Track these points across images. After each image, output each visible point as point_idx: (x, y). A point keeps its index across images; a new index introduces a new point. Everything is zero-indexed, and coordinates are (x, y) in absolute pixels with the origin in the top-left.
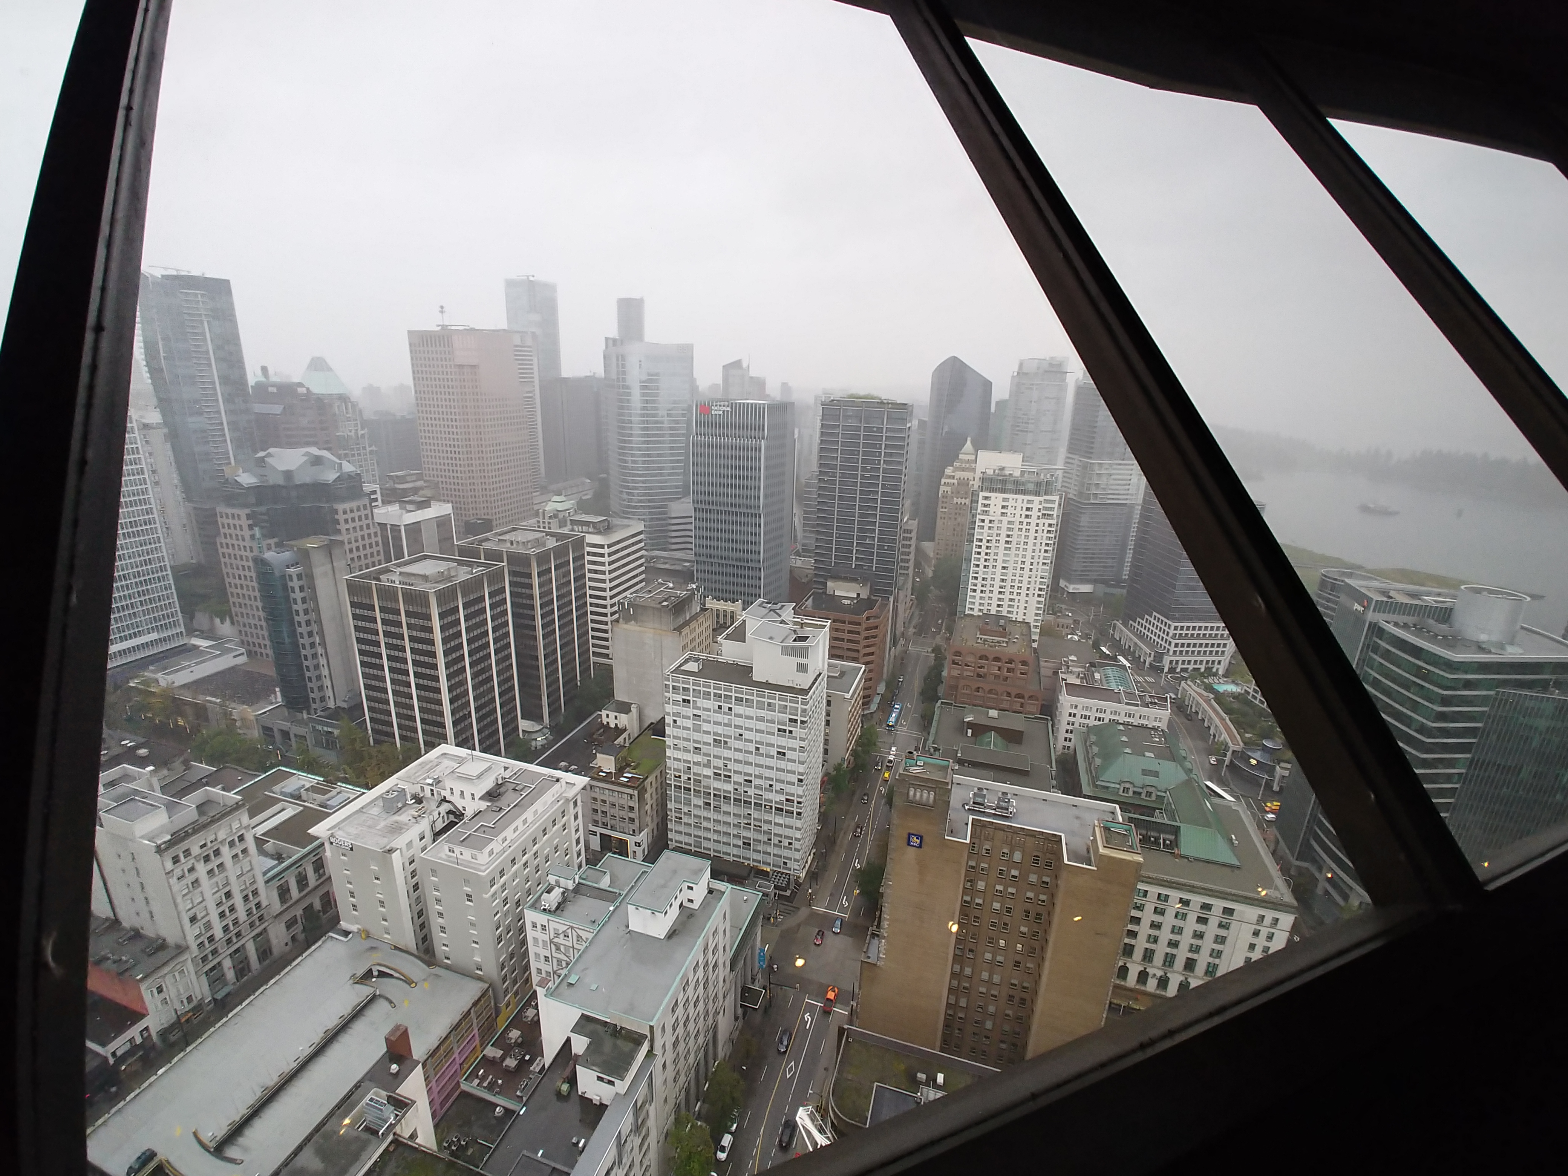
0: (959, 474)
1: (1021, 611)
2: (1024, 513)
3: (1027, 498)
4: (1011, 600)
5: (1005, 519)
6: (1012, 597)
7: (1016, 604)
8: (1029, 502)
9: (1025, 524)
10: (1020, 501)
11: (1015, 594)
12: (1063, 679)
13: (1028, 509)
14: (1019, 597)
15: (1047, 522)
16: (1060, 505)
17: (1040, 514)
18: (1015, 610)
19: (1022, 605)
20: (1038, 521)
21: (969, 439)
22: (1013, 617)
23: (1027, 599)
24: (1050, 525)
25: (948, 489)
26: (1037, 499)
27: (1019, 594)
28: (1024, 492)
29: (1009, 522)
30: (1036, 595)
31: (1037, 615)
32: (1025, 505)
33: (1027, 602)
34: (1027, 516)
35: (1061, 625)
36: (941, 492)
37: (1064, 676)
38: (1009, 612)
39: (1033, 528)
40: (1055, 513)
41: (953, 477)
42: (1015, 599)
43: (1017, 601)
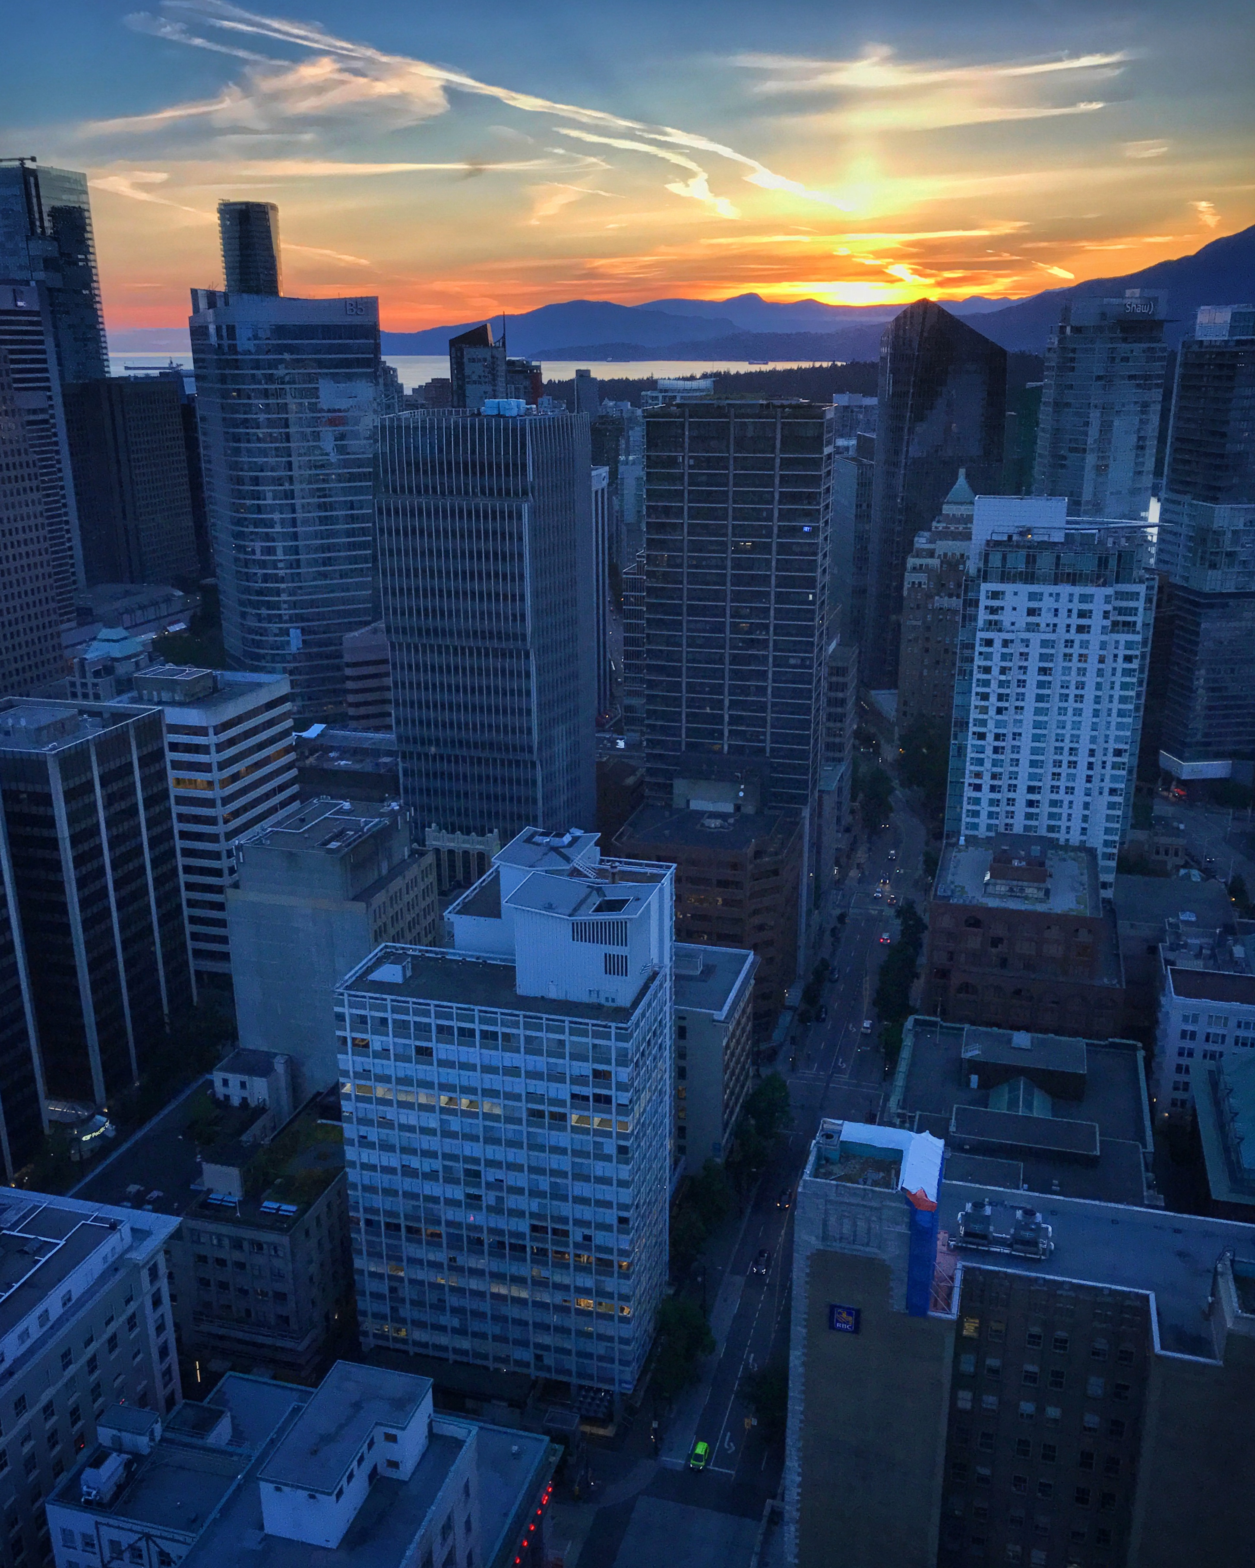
0: (944, 547)
1: (1076, 824)
2: (1075, 621)
3: (1078, 590)
4: (1054, 803)
5: (1035, 638)
6: (1055, 797)
7: (1064, 811)
8: (1084, 598)
10: (1064, 598)
11: (1062, 790)
12: (1168, 962)
13: (1082, 614)
14: (1069, 797)
15: (1123, 638)
16: (1149, 600)
17: (1107, 623)
18: (1063, 823)
19: (1078, 811)
20: (1104, 638)
21: (962, 472)
22: (1062, 837)
23: (1088, 799)
24: (1129, 645)
25: (922, 577)
26: (1100, 593)
27: (1070, 790)
28: (1073, 579)
29: (1044, 643)
30: (1106, 791)
31: (1107, 831)
32: (1076, 606)
33: (1086, 806)
34: (1081, 629)
35: (1162, 851)
36: (906, 585)
37: (1171, 956)
38: (1051, 829)
39: (1094, 652)
40: (1139, 620)
41: (931, 554)
42: (1062, 801)
43: (1066, 804)
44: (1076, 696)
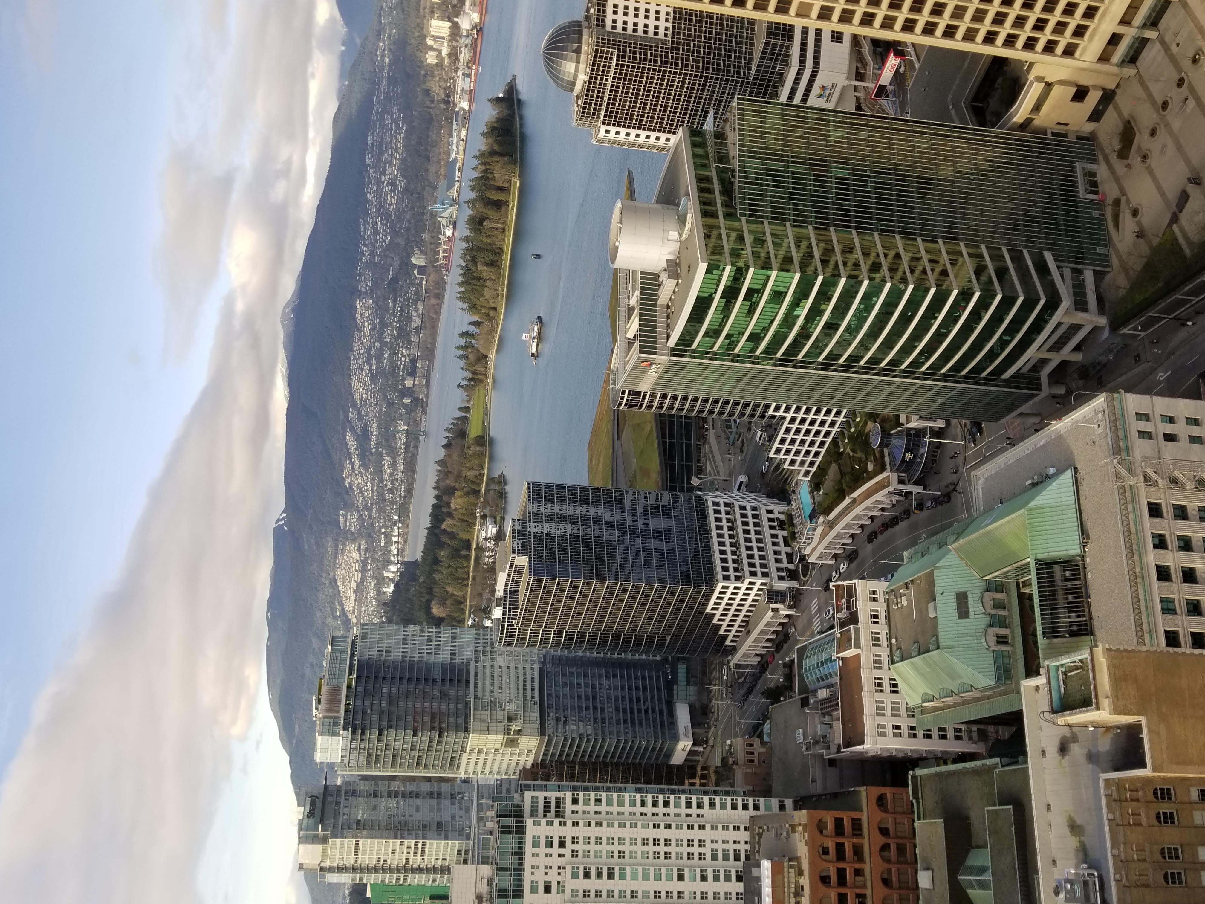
1: (731, 835)
2: (556, 850)
3: (529, 849)
4: (714, 857)
5: (571, 884)
6: (708, 856)
7: (720, 847)
8: (536, 844)
9: (575, 847)
10: (535, 861)
11: (702, 850)
12: (839, 751)
13: (550, 844)
14: (708, 843)
15: (569, 807)
16: (537, 788)
17: (557, 821)
18: (731, 847)
19: (720, 835)
20: (569, 823)
22: (743, 848)
23: (708, 827)
24: (575, 801)
26: (531, 829)
27: (701, 843)
28: (520, 853)
29: (575, 876)
30: (700, 811)
31: (734, 807)
32: (543, 850)
33: (714, 828)
34: (562, 844)
35: (750, 757)
37: (833, 749)
38: (737, 858)
39: (581, 832)
40: (553, 795)
42: (712, 850)
43: (715, 846)
44: (619, 844)
